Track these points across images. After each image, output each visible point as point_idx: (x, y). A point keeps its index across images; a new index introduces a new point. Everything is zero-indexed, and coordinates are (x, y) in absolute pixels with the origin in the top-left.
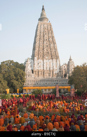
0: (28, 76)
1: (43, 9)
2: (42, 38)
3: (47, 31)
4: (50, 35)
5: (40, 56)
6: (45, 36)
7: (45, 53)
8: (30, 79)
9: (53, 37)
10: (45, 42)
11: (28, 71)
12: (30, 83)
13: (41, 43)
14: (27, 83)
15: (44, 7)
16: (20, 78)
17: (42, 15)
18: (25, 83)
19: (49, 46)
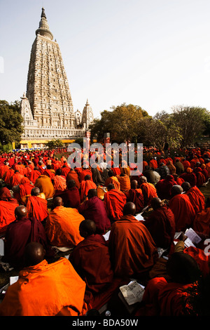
0: (26, 124)
1: (43, 15)
2: (45, 64)
3: (52, 55)
4: (58, 63)
5: (43, 94)
6: (50, 63)
7: (51, 90)
8: (31, 128)
9: (62, 68)
10: (50, 74)
11: (25, 116)
12: (32, 135)
13: (45, 73)
14: (26, 134)
15: (45, 12)
16: (13, 125)
17: (41, 24)
18: (23, 134)
19: (56, 81)
